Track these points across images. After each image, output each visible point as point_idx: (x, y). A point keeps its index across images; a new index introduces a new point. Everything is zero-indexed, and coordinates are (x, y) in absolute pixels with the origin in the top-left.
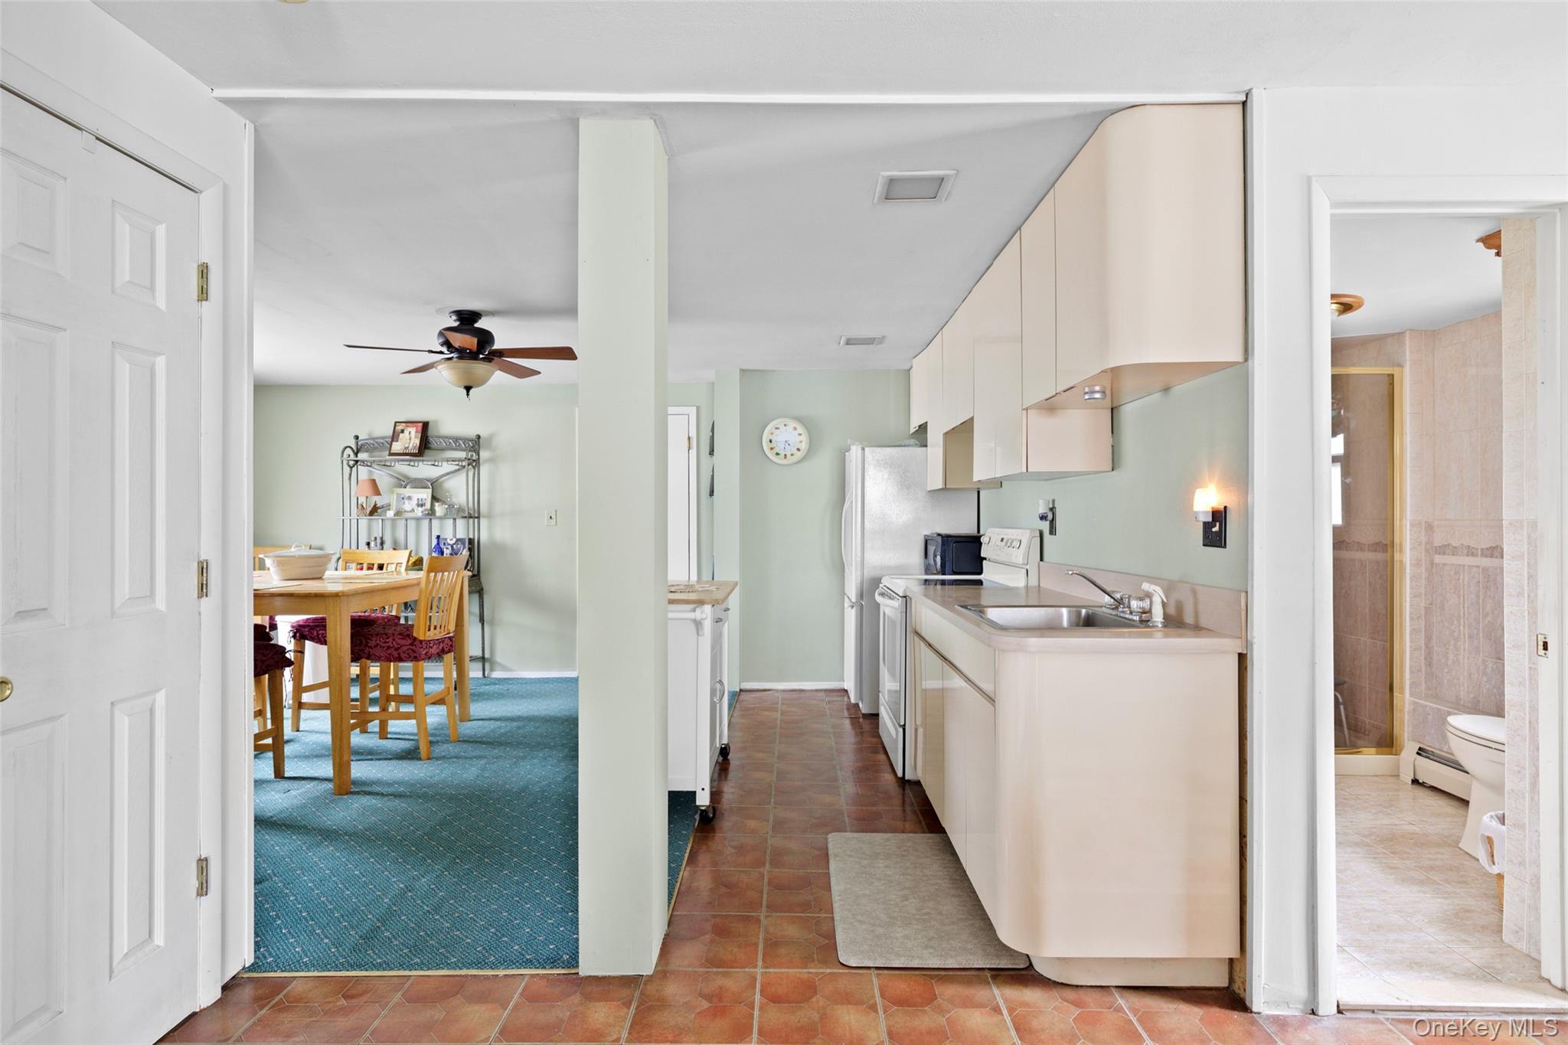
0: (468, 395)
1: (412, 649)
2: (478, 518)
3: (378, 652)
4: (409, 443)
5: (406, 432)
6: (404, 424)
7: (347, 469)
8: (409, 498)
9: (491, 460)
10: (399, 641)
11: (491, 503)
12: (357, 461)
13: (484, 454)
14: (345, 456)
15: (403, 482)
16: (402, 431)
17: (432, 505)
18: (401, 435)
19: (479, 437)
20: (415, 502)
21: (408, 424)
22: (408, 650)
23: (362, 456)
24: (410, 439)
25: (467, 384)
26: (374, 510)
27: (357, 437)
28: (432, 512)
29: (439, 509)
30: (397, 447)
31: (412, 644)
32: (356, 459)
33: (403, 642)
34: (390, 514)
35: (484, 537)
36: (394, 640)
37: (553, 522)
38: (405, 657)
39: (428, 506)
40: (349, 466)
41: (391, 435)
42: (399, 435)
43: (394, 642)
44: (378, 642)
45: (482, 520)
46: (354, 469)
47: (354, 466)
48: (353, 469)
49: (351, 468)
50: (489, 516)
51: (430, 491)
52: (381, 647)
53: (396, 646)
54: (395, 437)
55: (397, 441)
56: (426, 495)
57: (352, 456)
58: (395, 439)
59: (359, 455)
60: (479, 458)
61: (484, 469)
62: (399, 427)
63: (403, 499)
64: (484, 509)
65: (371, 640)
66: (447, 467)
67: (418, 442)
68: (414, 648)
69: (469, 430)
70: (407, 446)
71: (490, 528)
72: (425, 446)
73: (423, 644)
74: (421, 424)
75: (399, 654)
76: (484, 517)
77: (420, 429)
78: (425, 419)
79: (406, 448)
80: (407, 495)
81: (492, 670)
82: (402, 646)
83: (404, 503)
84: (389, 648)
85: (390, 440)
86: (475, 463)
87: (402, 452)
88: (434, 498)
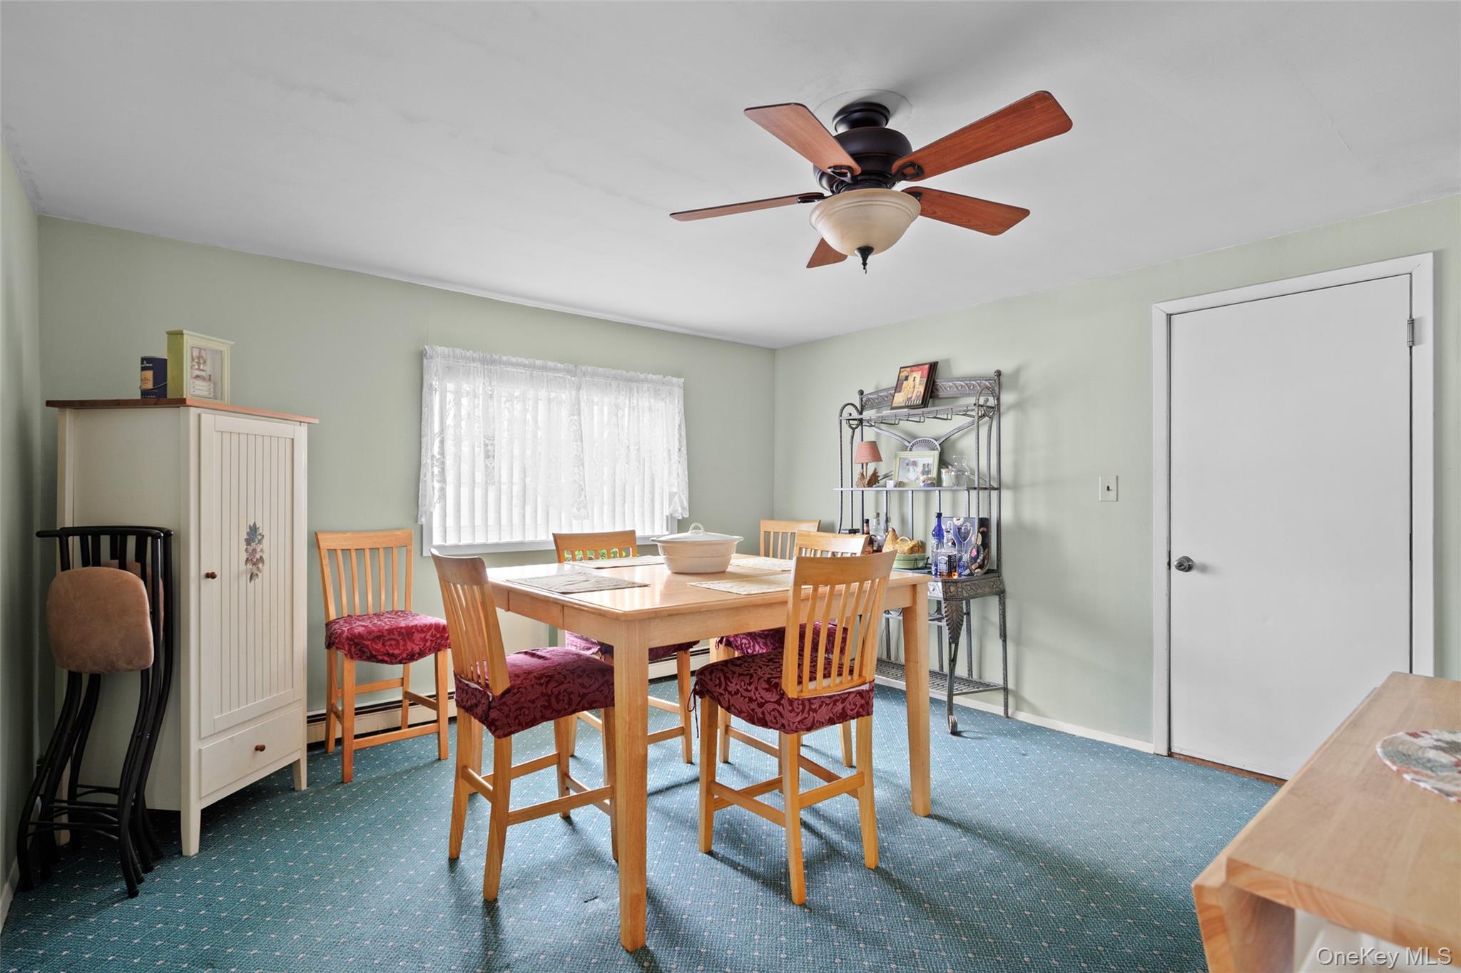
0: (865, 264)
1: (779, 712)
2: (998, 489)
3: (738, 702)
4: (913, 393)
5: (911, 379)
6: (908, 369)
7: (847, 432)
8: (915, 463)
9: (1018, 406)
10: (764, 694)
11: (1017, 466)
12: (861, 421)
13: (1007, 398)
14: (845, 414)
15: (911, 442)
16: (906, 378)
17: (939, 473)
18: (905, 382)
19: (999, 373)
20: (920, 469)
21: (914, 368)
22: (774, 710)
23: (868, 414)
24: (914, 387)
25: (861, 244)
26: (874, 480)
27: (861, 393)
28: (938, 482)
29: (947, 477)
30: (899, 399)
31: (778, 702)
32: (860, 417)
33: (767, 696)
34: (890, 484)
35: (1007, 516)
36: (756, 689)
37: (1112, 494)
38: (771, 721)
39: (934, 474)
40: (850, 426)
41: (895, 385)
42: (902, 383)
43: (757, 693)
44: (738, 687)
45: (1005, 494)
46: (858, 431)
47: (856, 428)
48: (856, 430)
49: (854, 429)
50: (1016, 487)
51: (936, 453)
52: (742, 696)
53: (760, 700)
54: (898, 388)
55: (900, 392)
56: (931, 458)
57: (855, 415)
58: (898, 389)
59: (864, 413)
60: (999, 404)
61: (1008, 421)
62: (904, 374)
63: (908, 465)
64: (1007, 475)
65: (731, 683)
66: (959, 421)
67: (922, 389)
68: (781, 709)
69: (984, 366)
70: (909, 396)
71: (1016, 505)
72: (931, 393)
73: (795, 704)
74: (927, 366)
75: (763, 713)
76: (1008, 488)
77: (926, 372)
78: (932, 360)
79: (909, 399)
80: (912, 460)
81: (1017, 708)
82: (767, 702)
83: (909, 471)
84: (751, 700)
85: (893, 391)
86: (992, 412)
87: (904, 405)
88: (943, 463)
